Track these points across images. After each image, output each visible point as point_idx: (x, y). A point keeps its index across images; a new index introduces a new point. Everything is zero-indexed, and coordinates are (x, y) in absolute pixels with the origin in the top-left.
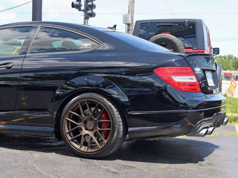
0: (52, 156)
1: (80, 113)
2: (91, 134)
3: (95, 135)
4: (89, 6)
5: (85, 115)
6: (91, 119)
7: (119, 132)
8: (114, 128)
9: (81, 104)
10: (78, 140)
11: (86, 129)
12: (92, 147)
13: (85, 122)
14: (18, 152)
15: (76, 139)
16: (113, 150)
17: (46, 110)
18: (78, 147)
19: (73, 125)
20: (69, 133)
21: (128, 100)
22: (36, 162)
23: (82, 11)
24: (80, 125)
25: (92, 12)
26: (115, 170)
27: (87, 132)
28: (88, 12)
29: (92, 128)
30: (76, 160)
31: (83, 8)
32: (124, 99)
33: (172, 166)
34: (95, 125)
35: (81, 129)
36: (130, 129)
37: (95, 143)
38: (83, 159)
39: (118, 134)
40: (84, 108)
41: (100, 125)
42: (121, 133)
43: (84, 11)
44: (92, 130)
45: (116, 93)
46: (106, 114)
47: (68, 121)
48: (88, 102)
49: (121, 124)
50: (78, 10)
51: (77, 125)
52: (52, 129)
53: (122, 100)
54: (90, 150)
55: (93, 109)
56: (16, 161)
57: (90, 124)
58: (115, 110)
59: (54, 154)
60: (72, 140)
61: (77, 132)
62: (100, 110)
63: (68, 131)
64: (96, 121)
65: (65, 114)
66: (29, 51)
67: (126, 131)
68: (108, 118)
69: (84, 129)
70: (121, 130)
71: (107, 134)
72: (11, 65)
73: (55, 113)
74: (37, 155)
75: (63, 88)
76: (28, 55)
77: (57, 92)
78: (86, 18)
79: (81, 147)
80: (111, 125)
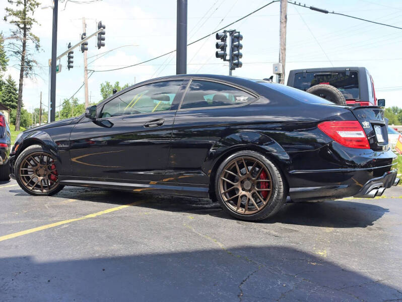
0: (207, 218)
1: (236, 172)
2: (249, 195)
3: (253, 195)
4: (235, 55)
5: (242, 174)
6: (249, 179)
7: (279, 192)
8: (274, 188)
9: (238, 162)
10: (235, 202)
11: (243, 189)
12: (250, 209)
13: (242, 182)
14: (171, 213)
15: (232, 200)
16: (273, 212)
17: (200, 169)
18: (234, 208)
19: (229, 185)
20: (225, 194)
21: (288, 158)
22: (191, 223)
23: (227, 60)
24: (237, 185)
25: (239, 62)
26: (276, 234)
27: (244, 193)
28: (234, 62)
29: (249, 188)
30: (234, 223)
31: (228, 58)
32: (285, 156)
33: (338, 230)
34: (253, 185)
35: (238, 190)
36: (291, 190)
37: (253, 205)
38: (240, 222)
39: (278, 195)
40: (241, 166)
41: (259, 185)
42: (282, 194)
43: (229, 60)
44: (249, 191)
45: (275, 151)
46: (265, 173)
47: (224, 181)
48: (245, 160)
49: (282, 183)
50: (223, 60)
51: (233, 185)
52: (207, 190)
53: (282, 157)
54: (247, 212)
55: (250, 168)
56: (170, 223)
57: (248, 184)
58: (275, 169)
59: (208, 216)
60: (228, 201)
61: (232, 192)
62: (257, 169)
63: (223, 191)
64: (253, 181)
65: (221, 173)
66: (180, 106)
67: (287, 192)
68: (267, 177)
69: (240, 189)
70: (282, 190)
71: (266, 195)
72: (162, 121)
73: (210, 171)
74: (191, 217)
75: (216, 146)
76: (180, 110)
77: (211, 150)
78: (232, 68)
79: (237, 209)
80: (270, 185)
